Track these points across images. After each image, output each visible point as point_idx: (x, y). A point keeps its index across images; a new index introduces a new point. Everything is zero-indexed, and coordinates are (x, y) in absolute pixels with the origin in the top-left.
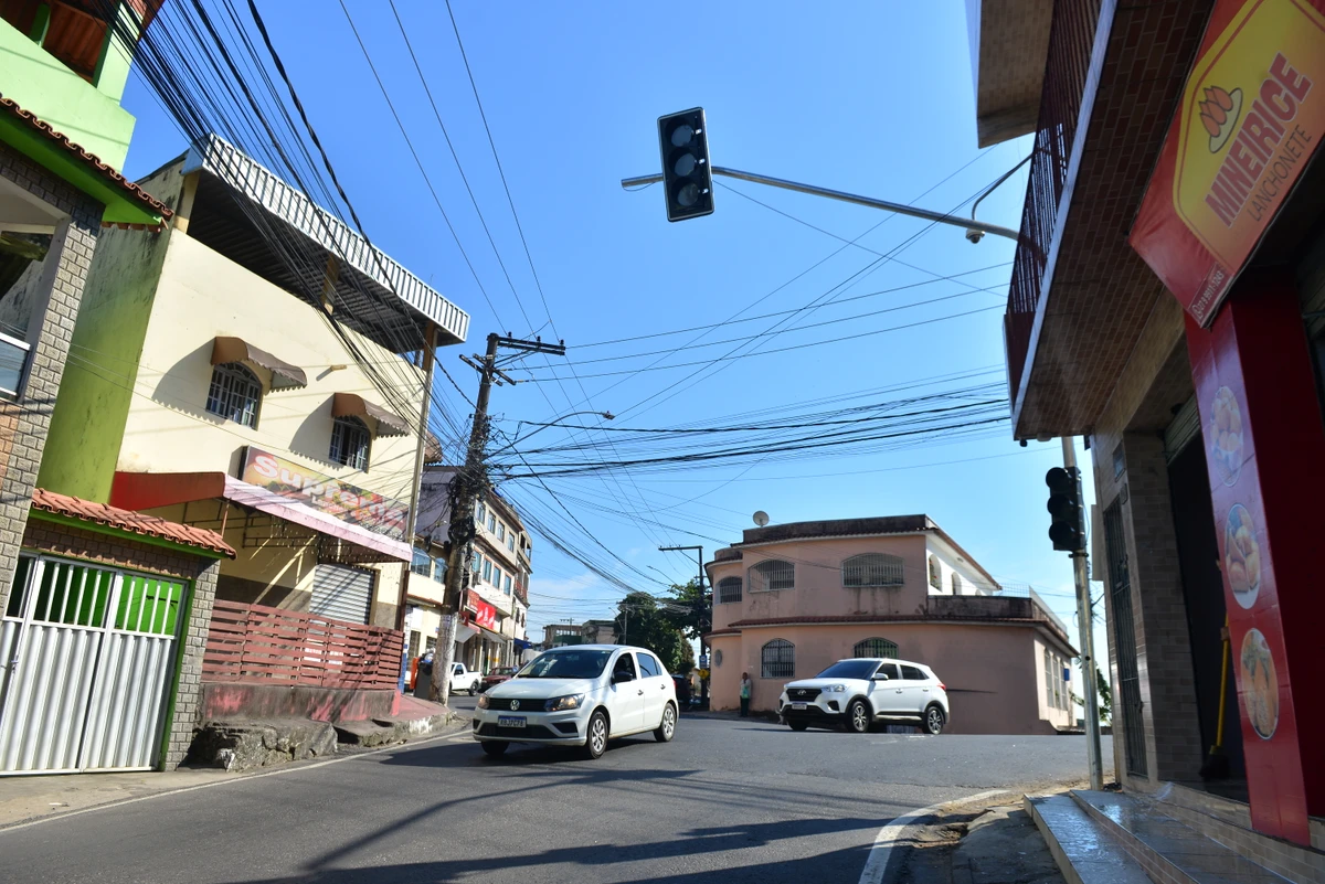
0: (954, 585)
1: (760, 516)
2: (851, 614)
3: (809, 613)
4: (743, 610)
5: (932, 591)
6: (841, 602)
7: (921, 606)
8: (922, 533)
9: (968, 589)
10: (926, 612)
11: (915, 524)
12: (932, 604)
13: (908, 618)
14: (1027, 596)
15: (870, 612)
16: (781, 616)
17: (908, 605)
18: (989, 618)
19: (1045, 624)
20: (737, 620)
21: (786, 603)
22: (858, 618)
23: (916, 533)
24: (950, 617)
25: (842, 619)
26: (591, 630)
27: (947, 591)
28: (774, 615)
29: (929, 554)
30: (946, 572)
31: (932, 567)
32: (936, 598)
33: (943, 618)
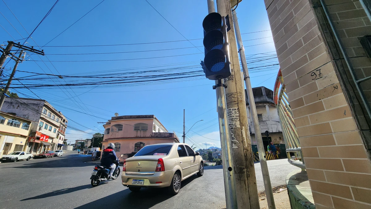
0: (159, 130)
1: (116, 114)
2: (135, 136)
3: (125, 136)
4: (110, 136)
5: (154, 131)
6: (133, 134)
7: (151, 135)
8: (152, 119)
9: (162, 131)
10: (152, 136)
11: (151, 117)
12: (153, 134)
13: (148, 137)
14: (173, 133)
15: (140, 136)
16: (118, 137)
17: (148, 134)
18: (165, 137)
19: (176, 138)
20: (107, 138)
21: (120, 134)
22: (137, 138)
23: (151, 119)
24: (157, 137)
25: (133, 138)
26: (87, 141)
27: (157, 131)
28: (117, 137)
29: (154, 123)
30: (157, 127)
31: (154, 126)
32: (154, 133)
33: (155, 137)
